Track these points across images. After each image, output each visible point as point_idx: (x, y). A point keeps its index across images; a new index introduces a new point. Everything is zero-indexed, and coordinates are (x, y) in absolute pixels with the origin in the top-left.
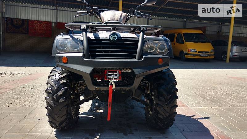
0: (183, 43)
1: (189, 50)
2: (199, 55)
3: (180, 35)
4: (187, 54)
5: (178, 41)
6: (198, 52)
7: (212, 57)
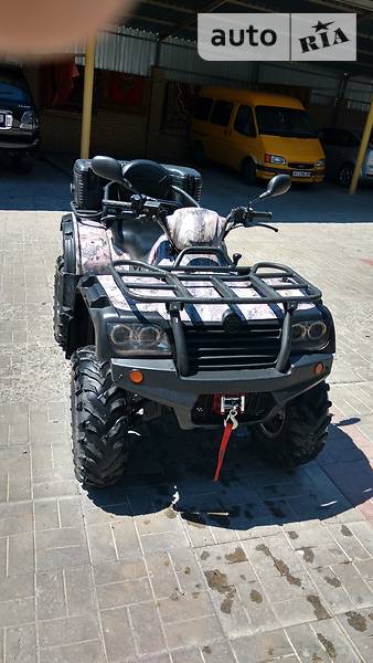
0: (254, 136)
1: (267, 158)
2: (291, 173)
3: (245, 108)
4: (262, 168)
5: (239, 127)
6: (289, 165)
7: (319, 179)
